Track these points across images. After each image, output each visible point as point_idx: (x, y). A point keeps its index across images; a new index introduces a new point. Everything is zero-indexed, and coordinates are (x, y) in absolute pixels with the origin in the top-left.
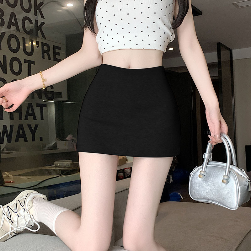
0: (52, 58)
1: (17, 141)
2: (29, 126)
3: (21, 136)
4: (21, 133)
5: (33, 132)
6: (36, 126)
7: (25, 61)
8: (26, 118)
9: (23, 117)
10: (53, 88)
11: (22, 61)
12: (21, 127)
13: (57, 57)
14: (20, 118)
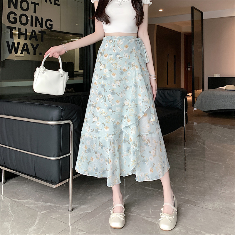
0: (53, 2)
1: (22, 53)
2: (32, 45)
3: (25, 50)
4: (25, 48)
5: (35, 49)
6: (37, 45)
7: (32, 3)
8: (30, 39)
9: (28, 39)
10: (52, 22)
11: (30, 3)
12: (25, 44)
13: (57, 2)
14: (26, 39)
